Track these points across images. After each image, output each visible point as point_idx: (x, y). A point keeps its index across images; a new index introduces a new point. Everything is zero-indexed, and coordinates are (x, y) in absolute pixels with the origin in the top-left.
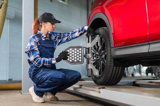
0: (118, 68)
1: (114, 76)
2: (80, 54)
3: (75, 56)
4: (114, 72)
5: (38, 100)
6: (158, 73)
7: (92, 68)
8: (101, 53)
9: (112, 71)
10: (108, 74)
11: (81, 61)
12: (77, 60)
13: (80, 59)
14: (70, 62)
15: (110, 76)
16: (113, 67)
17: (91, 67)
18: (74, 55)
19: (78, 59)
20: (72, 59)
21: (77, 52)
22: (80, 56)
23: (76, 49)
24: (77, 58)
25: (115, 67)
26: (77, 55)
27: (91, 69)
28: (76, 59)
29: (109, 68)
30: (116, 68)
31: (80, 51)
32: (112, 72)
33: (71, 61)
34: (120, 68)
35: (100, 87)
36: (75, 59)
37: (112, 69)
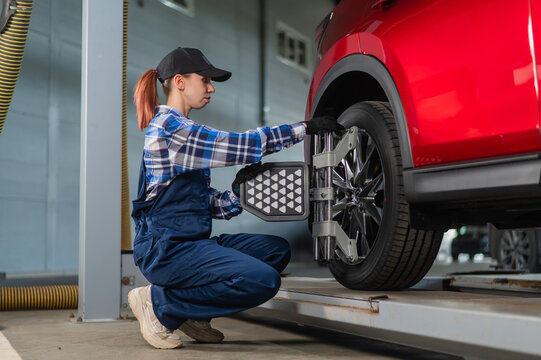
0: (422, 232)
1: (409, 260)
2: (296, 186)
3: (280, 196)
4: (409, 247)
5: (163, 341)
6: (508, 252)
7: (334, 234)
8: (363, 186)
9: (402, 244)
10: (392, 254)
11: (300, 211)
12: (288, 208)
13: (296, 204)
14: (265, 214)
15: (396, 260)
16: (408, 229)
17: (332, 231)
18: (277, 191)
19: (291, 205)
20: (270, 205)
21: (288, 182)
22: (296, 195)
23: (284, 171)
24: (288, 200)
25: (413, 231)
26: (288, 191)
27: (333, 238)
28: (285, 205)
29: (396, 233)
30: (417, 234)
31: (296, 177)
32: (404, 248)
33: (267, 210)
34: (430, 234)
35: (374, 296)
36: (280, 205)
37: (404, 238)
